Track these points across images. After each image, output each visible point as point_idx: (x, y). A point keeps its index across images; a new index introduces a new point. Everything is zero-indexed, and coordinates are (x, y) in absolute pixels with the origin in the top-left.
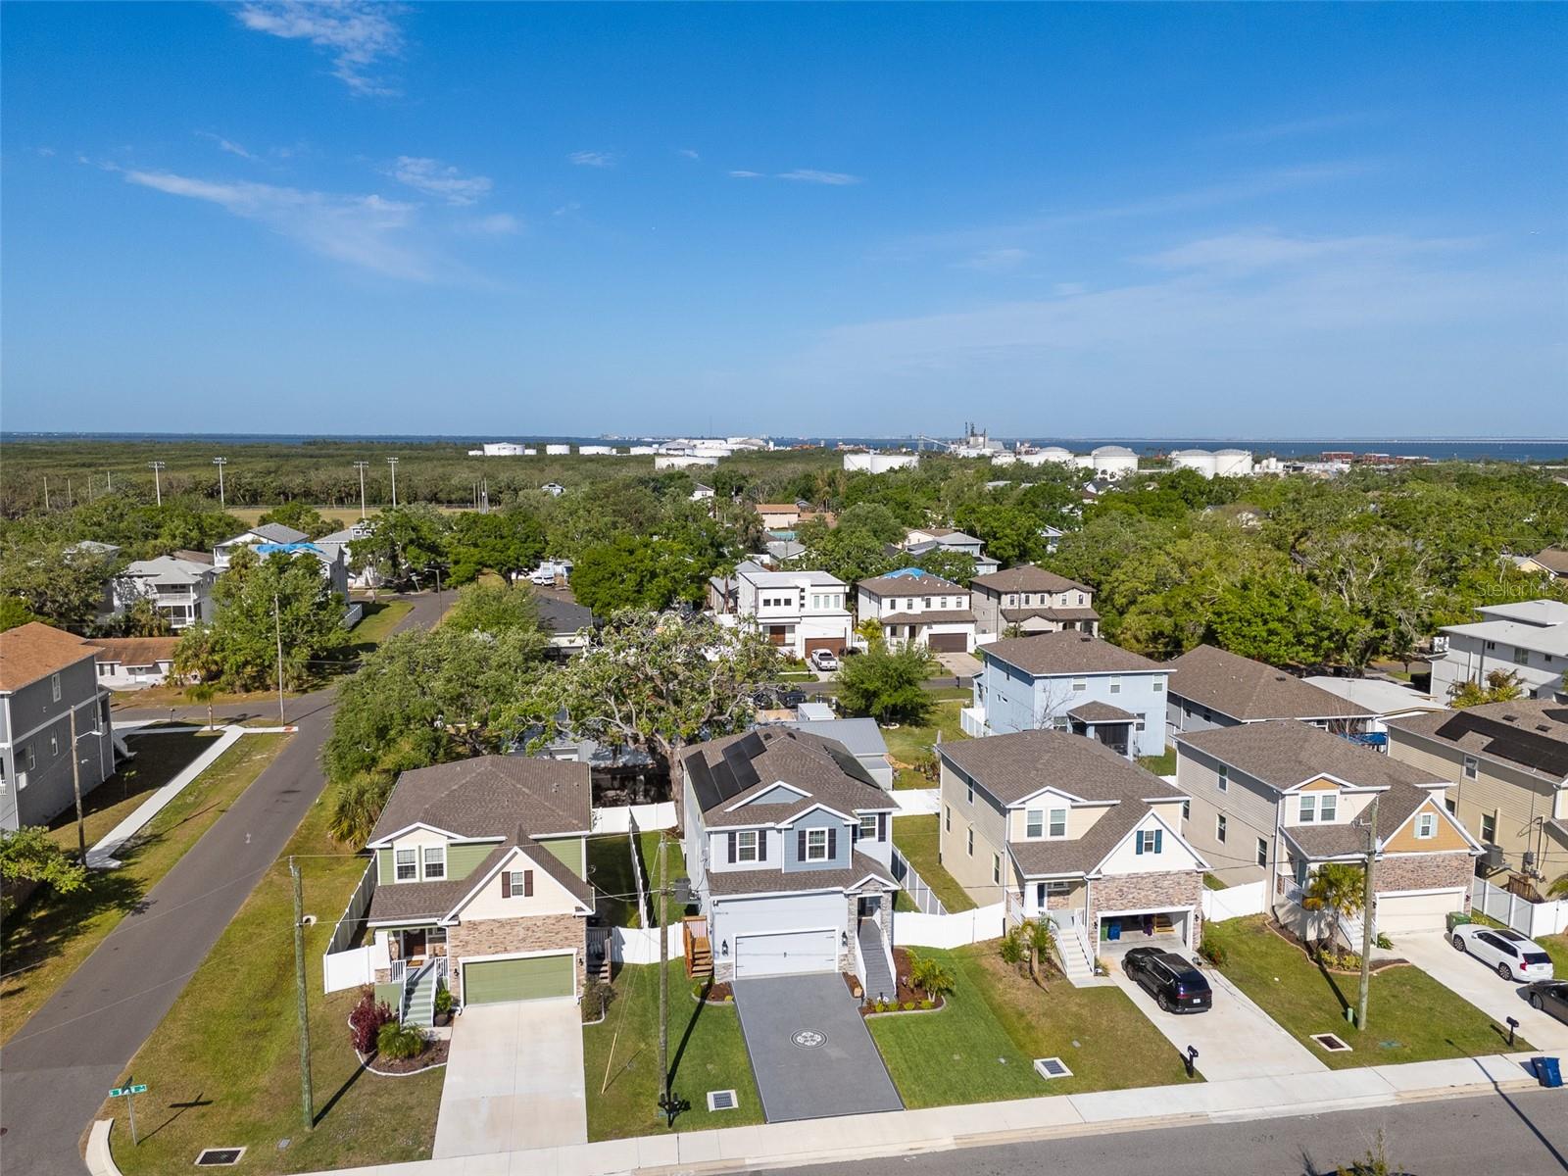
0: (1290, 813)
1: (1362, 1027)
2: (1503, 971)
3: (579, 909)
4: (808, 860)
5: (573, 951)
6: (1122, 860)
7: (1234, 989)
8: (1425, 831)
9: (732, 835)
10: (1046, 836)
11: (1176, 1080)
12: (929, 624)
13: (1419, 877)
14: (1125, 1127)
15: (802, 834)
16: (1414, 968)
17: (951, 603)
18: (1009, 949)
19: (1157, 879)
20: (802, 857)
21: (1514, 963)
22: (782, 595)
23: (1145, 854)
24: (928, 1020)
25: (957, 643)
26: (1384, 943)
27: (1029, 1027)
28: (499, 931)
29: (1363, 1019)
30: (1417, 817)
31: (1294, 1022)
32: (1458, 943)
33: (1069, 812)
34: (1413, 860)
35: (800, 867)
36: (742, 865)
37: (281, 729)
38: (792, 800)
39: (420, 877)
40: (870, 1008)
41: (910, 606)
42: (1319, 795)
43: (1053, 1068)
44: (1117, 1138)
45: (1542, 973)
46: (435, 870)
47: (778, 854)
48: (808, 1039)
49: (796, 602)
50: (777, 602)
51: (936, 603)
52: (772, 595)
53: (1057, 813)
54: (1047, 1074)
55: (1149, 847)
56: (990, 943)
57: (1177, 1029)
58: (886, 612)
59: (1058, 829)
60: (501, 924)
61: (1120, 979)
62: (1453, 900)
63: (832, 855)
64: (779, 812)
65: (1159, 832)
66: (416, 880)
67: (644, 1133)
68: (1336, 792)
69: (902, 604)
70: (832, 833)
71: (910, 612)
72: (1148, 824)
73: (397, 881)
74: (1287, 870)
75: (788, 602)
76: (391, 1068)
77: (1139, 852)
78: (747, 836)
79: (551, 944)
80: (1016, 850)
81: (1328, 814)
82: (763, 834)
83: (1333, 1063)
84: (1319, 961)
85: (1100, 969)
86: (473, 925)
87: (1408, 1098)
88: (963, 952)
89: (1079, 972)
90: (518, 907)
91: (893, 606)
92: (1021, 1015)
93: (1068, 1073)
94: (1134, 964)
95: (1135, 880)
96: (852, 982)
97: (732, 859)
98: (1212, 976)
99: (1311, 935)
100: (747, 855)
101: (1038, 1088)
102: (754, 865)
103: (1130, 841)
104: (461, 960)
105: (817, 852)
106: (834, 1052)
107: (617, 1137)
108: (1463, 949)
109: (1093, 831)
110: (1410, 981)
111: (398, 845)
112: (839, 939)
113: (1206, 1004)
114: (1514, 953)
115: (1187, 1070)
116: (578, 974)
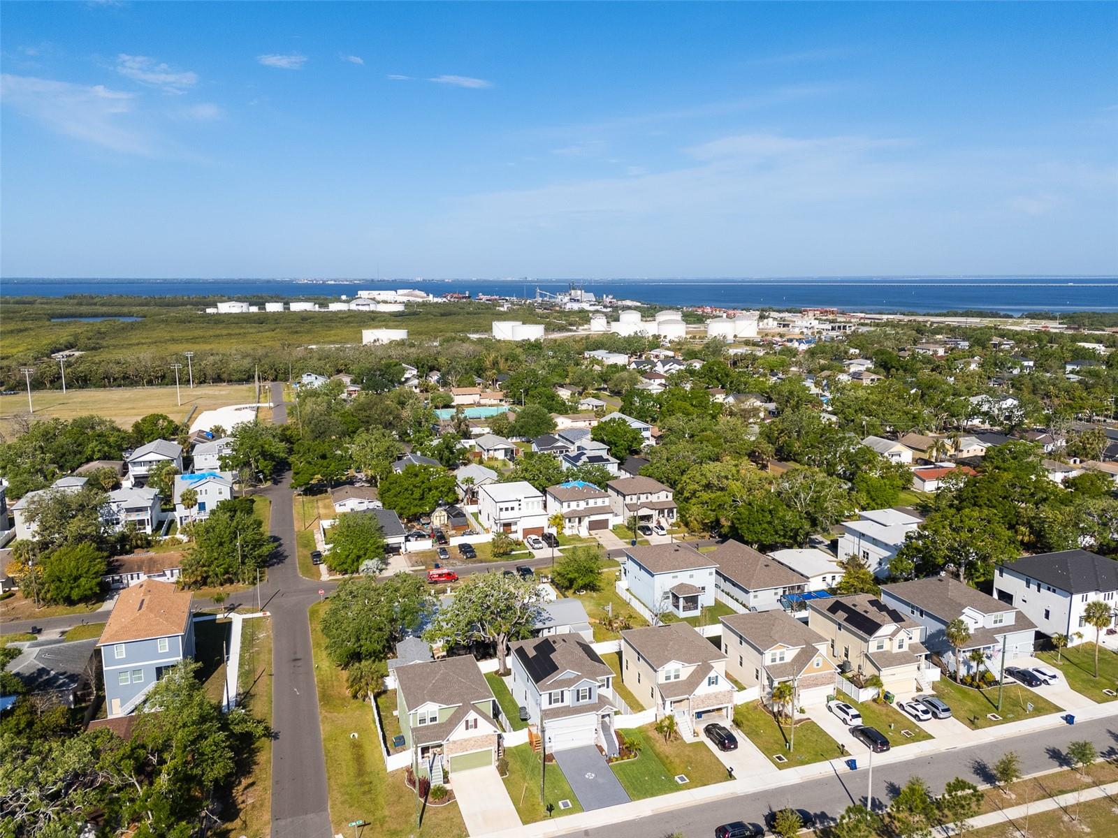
0: (767, 659)
1: (792, 751)
2: (844, 721)
3: (495, 732)
4: (581, 701)
5: (492, 748)
6: (703, 689)
7: (746, 738)
8: (818, 665)
9: (550, 694)
10: (672, 680)
11: (726, 780)
12: (588, 516)
13: (815, 683)
14: (709, 800)
15: (578, 691)
16: (813, 722)
17: (600, 502)
18: (659, 728)
19: (716, 696)
20: (578, 700)
21: (848, 718)
22: (509, 505)
23: (712, 685)
24: (633, 763)
25: (603, 525)
26: (802, 711)
27: (671, 762)
28: (463, 744)
29: (792, 748)
30: (815, 660)
31: (767, 751)
32: (830, 709)
33: (681, 670)
34: (813, 676)
35: (578, 704)
36: (554, 705)
37: (260, 614)
38: (572, 676)
39: (428, 723)
40: (610, 760)
41: (578, 506)
42: (778, 652)
43: (682, 779)
44: (707, 804)
45: (858, 722)
46: (434, 719)
47: (569, 699)
48: (590, 776)
49: (517, 507)
50: (507, 509)
51: (592, 503)
52: (504, 505)
53: (677, 670)
54: (680, 782)
55: (713, 683)
56: (651, 724)
57: (726, 758)
58: (565, 509)
59: (677, 677)
60: (466, 740)
61: (703, 738)
62: (829, 690)
63: (590, 698)
64: (569, 683)
65: (717, 677)
66: (426, 724)
67: (541, 820)
68: (784, 650)
69: (573, 505)
70: (590, 689)
71: (578, 509)
72: (712, 674)
73: (419, 725)
74: (766, 682)
75: (512, 509)
76: (435, 803)
77: (709, 685)
78: (556, 694)
79: (485, 746)
80: (661, 686)
81: (782, 659)
82: (562, 692)
83: (780, 767)
84: (778, 722)
85: (696, 734)
86: (454, 742)
87: (805, 779)
88: (641, 730)
89: (688, 738)
90: (472, 733)
91: (569, 506)
92: (667, 757)
93: (688, 781)
94: (709, 731)
95: (708, 697)
96: (601, 749)
97: (550, 703)
98: (738, 734)
99: (776, 710)
100: (557, 701)
101: (678, 788)
102: (559, 705)
103: (706, 680)
104: (450, 756)
105: (584, 697)
106: (601, 781)
107: (533, 822)
108: (831, 711)
109: (691, 676)
110: (810, 727)
111: (419, 711)
112: (594, 731)
113: (736, 747)
114: (848, 714)
115: (730, 775)
116: (494, 756)
